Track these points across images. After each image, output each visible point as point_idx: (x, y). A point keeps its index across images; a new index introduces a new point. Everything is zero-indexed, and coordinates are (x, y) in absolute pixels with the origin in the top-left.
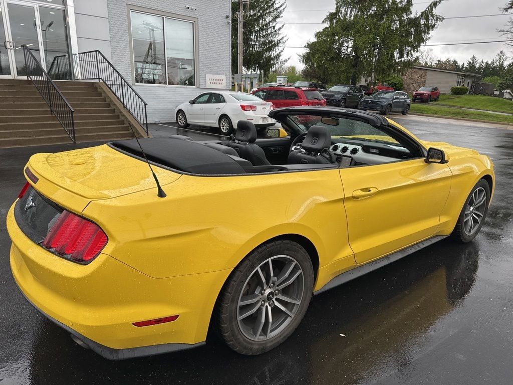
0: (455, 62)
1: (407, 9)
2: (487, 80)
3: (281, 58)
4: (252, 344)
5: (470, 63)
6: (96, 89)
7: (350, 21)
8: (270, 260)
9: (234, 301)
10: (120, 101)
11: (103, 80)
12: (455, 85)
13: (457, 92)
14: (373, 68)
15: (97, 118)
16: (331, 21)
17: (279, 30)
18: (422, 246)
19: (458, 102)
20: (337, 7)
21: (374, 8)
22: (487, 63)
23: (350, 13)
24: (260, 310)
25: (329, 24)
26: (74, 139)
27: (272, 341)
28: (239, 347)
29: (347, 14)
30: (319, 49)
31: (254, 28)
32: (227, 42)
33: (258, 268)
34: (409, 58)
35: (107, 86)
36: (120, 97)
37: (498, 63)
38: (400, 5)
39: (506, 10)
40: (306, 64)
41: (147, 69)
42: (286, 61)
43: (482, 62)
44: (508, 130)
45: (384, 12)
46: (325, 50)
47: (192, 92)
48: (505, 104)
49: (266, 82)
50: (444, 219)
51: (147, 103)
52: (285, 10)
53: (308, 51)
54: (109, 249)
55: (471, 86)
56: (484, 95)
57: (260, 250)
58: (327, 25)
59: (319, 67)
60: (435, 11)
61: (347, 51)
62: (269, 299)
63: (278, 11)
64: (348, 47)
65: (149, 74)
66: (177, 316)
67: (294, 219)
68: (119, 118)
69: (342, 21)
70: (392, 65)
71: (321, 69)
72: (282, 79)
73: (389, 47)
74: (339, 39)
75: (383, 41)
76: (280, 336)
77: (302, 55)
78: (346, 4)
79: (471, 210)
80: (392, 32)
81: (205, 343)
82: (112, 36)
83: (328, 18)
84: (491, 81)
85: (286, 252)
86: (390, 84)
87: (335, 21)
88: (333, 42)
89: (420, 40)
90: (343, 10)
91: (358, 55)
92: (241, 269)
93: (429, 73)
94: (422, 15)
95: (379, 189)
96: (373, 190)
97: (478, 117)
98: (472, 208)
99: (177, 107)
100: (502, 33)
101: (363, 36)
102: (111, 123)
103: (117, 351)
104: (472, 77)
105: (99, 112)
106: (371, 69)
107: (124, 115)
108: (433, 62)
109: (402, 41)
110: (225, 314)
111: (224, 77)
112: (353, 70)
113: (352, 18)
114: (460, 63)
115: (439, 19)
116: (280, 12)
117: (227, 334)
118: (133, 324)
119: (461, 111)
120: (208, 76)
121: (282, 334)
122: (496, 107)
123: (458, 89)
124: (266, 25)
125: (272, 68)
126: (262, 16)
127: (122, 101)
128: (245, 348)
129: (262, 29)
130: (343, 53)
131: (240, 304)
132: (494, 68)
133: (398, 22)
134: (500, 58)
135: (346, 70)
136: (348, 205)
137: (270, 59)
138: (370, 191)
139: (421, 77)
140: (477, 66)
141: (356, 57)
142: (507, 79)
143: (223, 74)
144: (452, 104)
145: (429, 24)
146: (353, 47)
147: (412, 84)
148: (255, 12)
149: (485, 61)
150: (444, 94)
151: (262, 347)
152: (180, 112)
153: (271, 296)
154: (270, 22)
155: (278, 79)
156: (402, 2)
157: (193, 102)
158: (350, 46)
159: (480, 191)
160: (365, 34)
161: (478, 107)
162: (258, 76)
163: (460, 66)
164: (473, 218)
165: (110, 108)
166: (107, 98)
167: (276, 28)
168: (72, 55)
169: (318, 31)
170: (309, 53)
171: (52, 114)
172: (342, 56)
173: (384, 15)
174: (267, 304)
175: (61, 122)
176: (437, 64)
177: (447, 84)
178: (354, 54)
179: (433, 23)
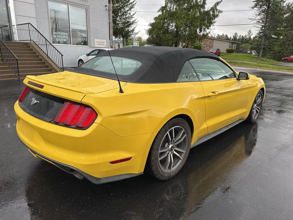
0: (227, 36)
1: (203, 6)
2: (243, 45)
3: (134, 31)
4: (165, 174)
5: (234, 36)
6: (29, 47)
7: (173, 11)
8: (173, 128)
9: (157, 150)
10: (45, 54)
11: (33, 41)
12: (228, 48)
13: (229, 51)
14: (186, 38)
15: (31, 64)
16: (162, 11)
17: (133, 15)
18: (235, 124)
19: (230, 57)
20: (166, 4)
21: (186, 5)
22: (242, 36)
23: (173, 7)
24: (167, 155)
25: (161, 13)
26: (19, 76)
27: (173, 172)
28: (159, 175)
29: (171, 7)
30: (157, 26)
31: (119, 14)
32: (106, 21)
33: (168, 132)
34: (205, 32)
35: (37, 45)
36: (45, 51)
37: (248, 37)
38: (199, 4)
39: (253, 8)
40: (149, 35)
41: (59, 35)
42: (137, 33)
43: (240, 36)
44: (257, 71)
45: (191, 7)
46: (160, 27)
47: (87, 49)
48: (253, 58)
49: (126, 45)
50: (244, 110)
51: (63, 54)
52: (136, 4)
53: (150, 28)
54: (98, 120)
55: (236, 48)
56: (243, 53)
57: (169, 123)
58: (160, 13)
59: (157, 37)
60: (217, 8)
61: (172, 28)
62: (172, 150)
63: (132, 4)
64: (172, 26)
65: (61, 38)
66: (131, 158)
67: (184, 106)
68: (45, 64)
69: (169, 11)
70: (196, 36)
71: (158, 38)
72: (136, 43)
73: (194, 27)
74: (167, 21)
75: (191, 23)
76: (177, 170)
77: (147, 30)
78: (171, 2)
79: (255, 106)
80: (196, 18)
81: (143, 173)
82: (37, 15)
83: (161, 9)
84: (245, 46)
85: (180, 124)
86: (195, 47)
87: (164, 11)
88: (164, 23)
89: (210, 23)
90: (169, 5)
91: (179, 30)
92: (161, 132)
93: (214, 41)
94: (211, 10)
95: (220, 93)
96: (217, 93)
97: (241, 64)
98: (255, 105)
99: (78, 58)
100: (251, 20)
101: (181, 20)
102: (41, 67)
103: (99, 179)
104: (236, 43)
105: (32, 60)
106: (185, 39)
107: (48, 62)
108: (215, 36)
109: (201, 23)
110: (153, 157)
111: (105, 41)
112: (176, 39)
113: (174, 10)
114: (229, 36)
115: (220, 12)
116: (133, 5)
117: (154, 168)
118: (109, 162)
119: (233, 61)
120: (96, 40)
121: (178, 169)
122: (249, 60)
123: (230, 50)
124: (126, 12)
125: (130, 37)
126: (123, 7)
127: (46, 53)
128: (162, 175)
129: (123, 15)
130: (170, 29)
131: (160, 151)
132: (246, 39)
133: (198, 13)
134: (249, 34)
135: (172, 39)
136: (206, 100)
137: (128, 32)
138: (215, 93)
139: (211, 43)
140: (238, 38)
141: (177, 31)
142: (254, 45)
143: (104, 39)
144: (227, 58)
145: (215, 14)
146: (175, 26)
147: (206, 47)
148: (118, 5)
149: (241, 35)
150: (223, 53)
151: (169, 175)
152: (81, 60)
153: (172, 148)
154: (127, 10)
155: (134, 43)
156: (200, 1)
157: (88, 55)
158: (174, 25)
159: (259, 96)
160: (182, 19)
161: (240, 59)
162: (122, 41)
163: (229, 38)
164: (256, 110)
165: (39, 58)
166: (36, 52)
167: (131, 14)
168: (12, 26)
169: (155, 17)
170: (151, 29)
171: (2, 61)
172: (169, 31)
173: (191, 8)
174: (170, 153)
175: (9, 66)
176: (217, 37)
177: (224, 47)
178: (176, 30)
179: (217, 14)
